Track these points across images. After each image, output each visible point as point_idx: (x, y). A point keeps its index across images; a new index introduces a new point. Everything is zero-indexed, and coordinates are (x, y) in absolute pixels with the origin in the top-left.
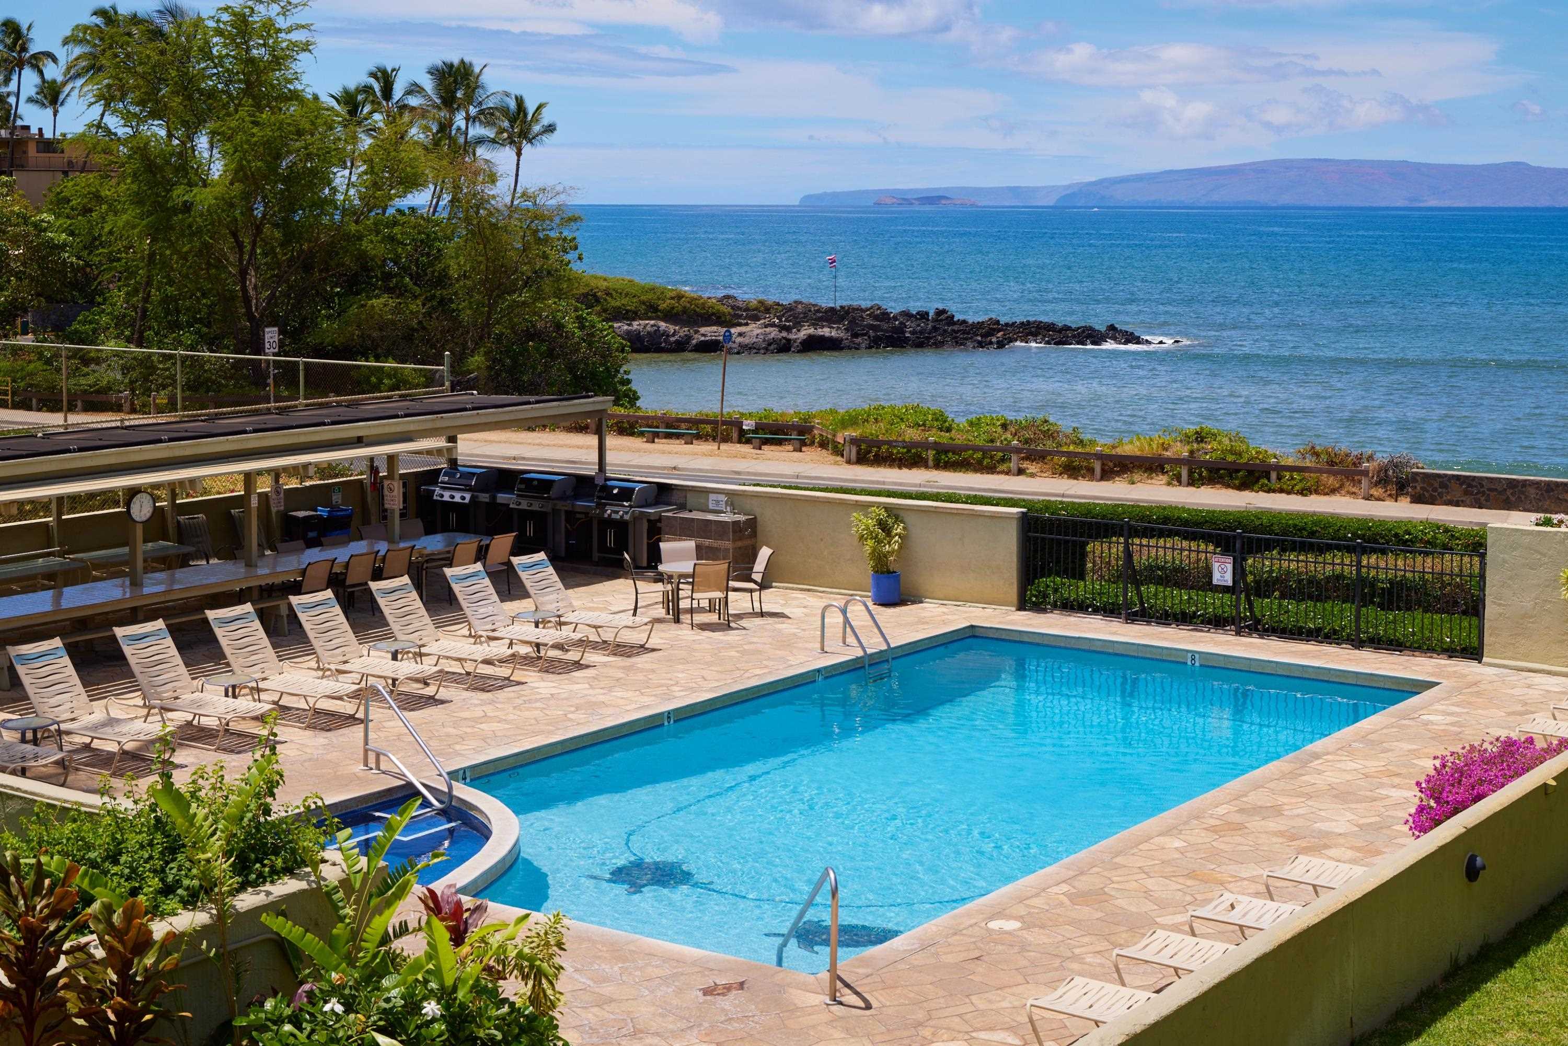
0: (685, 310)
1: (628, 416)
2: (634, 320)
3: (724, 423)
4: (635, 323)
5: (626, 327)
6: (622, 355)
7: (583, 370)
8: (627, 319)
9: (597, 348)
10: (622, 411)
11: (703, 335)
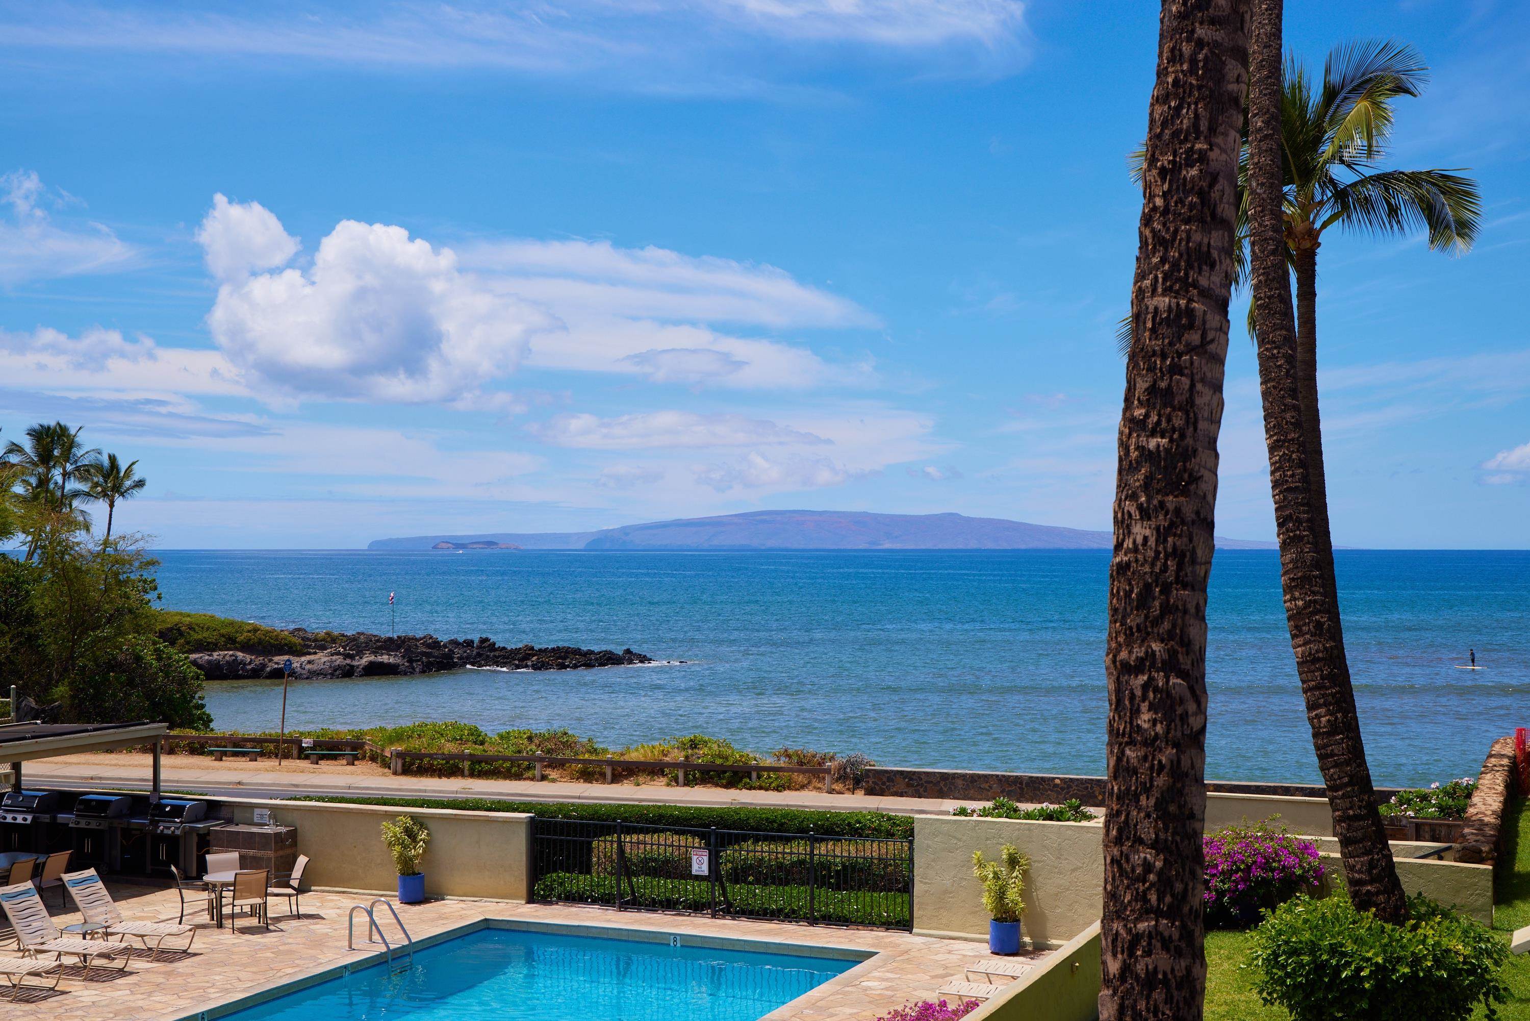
0: (260, 642)
1: (199, 737)
2: (214, 650)
3: (285, 741)
4: (215, 654)
5: (207, 657)
6: (196, 683)
7: (161, 696)
8: (208, 650)
9: (174, 677)
10: (194, 733)
11: (276, 663)
